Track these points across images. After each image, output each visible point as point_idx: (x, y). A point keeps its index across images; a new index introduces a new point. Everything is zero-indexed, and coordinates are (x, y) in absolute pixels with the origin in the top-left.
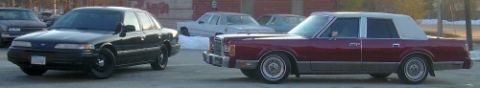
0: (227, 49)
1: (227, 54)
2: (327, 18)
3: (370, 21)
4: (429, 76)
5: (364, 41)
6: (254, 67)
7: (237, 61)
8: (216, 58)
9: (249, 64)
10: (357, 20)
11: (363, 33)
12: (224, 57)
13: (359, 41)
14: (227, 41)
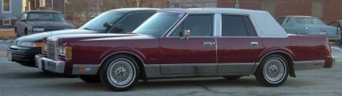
0: (63, 51)
1: (62, 58)
2: (177, 15)
3: (224, 16)
4: (289, 77)
5: (219, 39)
6: (94, 72)
7: (74, 65)
8: (49, 63)
9: (89, 69)
10: (211, 16)
11: (218, 31)
12: (58, 62)
13: (213, 40)
14: (62, 42)
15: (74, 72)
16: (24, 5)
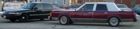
3: (98, 5)
7: (52, 18)
9: (56, 19)
11: (94, 9)
13: (92, 12)
15: (53, 19)
16: (70, 2)
